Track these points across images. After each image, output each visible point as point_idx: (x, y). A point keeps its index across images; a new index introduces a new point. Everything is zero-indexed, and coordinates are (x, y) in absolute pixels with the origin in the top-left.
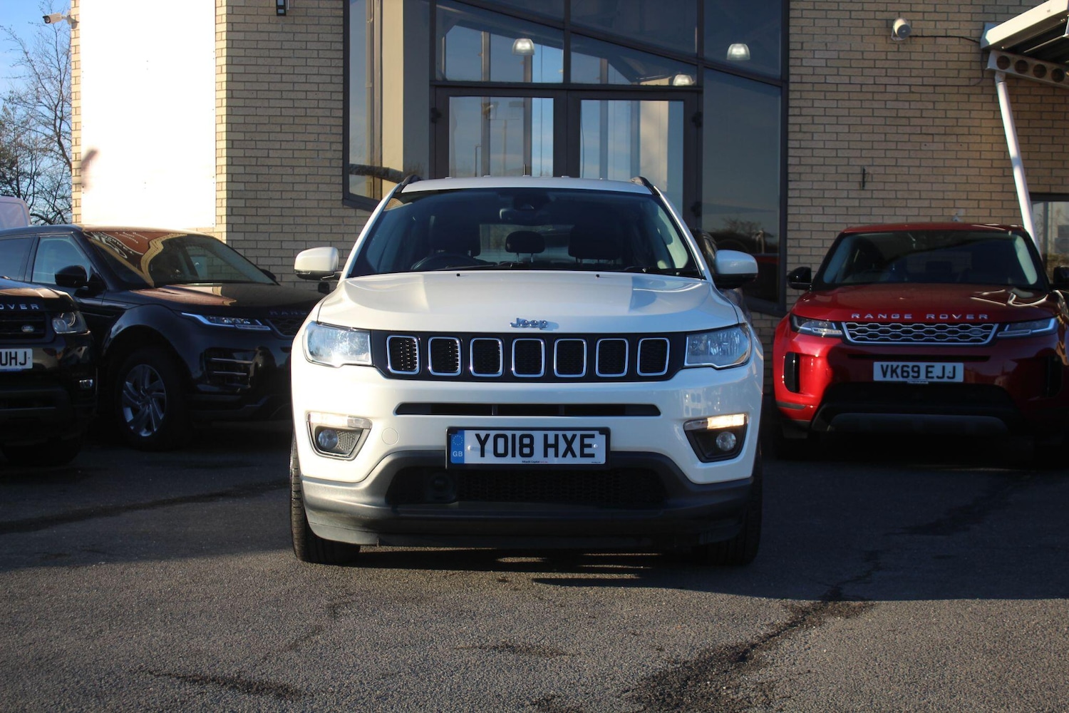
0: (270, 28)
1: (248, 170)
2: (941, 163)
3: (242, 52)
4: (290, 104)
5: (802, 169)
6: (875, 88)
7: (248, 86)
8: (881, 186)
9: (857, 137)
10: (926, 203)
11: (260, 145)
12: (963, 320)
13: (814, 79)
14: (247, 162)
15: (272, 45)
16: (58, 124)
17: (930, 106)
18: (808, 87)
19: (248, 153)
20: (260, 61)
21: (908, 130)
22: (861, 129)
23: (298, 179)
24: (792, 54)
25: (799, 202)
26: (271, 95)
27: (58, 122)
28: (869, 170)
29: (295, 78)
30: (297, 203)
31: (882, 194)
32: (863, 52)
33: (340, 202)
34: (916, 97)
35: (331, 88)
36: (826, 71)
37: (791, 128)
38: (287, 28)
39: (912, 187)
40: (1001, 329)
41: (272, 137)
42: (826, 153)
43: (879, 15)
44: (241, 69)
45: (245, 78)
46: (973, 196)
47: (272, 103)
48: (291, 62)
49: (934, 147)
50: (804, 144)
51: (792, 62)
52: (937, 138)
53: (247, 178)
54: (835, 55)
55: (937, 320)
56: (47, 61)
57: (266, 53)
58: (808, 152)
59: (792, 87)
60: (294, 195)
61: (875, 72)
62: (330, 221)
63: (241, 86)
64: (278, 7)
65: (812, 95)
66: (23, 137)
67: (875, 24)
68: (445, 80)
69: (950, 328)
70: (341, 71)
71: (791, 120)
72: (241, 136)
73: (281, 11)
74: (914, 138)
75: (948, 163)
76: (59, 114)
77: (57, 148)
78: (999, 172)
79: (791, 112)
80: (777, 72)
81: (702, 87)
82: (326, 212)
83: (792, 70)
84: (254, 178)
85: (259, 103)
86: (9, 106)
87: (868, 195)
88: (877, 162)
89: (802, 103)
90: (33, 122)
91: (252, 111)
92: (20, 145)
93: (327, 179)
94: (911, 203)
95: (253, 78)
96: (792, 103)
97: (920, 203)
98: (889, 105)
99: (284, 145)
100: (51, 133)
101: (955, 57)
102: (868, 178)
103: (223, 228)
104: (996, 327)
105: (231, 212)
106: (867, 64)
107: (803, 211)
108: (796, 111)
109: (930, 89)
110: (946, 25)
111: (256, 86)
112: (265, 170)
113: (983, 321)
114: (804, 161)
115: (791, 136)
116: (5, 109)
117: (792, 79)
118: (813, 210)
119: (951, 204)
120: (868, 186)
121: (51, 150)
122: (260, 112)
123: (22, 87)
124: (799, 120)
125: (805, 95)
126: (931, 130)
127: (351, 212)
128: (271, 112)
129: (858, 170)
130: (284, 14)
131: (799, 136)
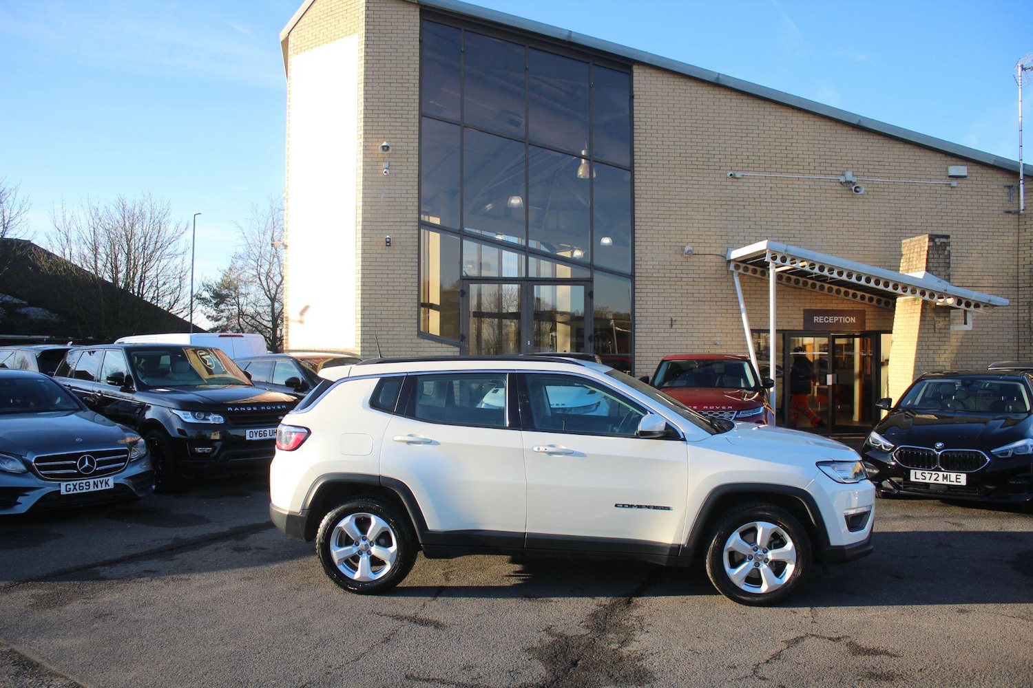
0: (382, 252)
1: (372, 320)
2: (708, 315)
3: (368, 264)
4: (392, 288)
5: (641, 318)
6: (676, 279)
7: (372, 280)
8: (680, 326)
9: (668, 303)
10: (702, 335)
11: (377, 308)
12: (721, 409)
13: (647, 275)
14: (371, 316)
15: (383, 260)
16: (259, 269)
17: (703, 288)
18: (645, 279)
19: (371, 312)
20: (377, 268)
21: (692, 299)
22: (670, 299)
23: (396, 325)
24: (636, 263)
25: (641, 334)
26: (383, 284)
27: (259, 267)
28: (674, 319)
29: (394, 276)
30: (395, 337)
31: (680, 331)
32: (670, 262)
33: (416, 337)
34: (697, 283)
35: (412, 280)
36: (653, 271)
37: (636, 299)
38: (390, 252)
39: (695, 327)
40: (738, 413)
41: (383, 304)
42: (653, 311)
43: (678, 244)
44: (368, 272)
45: (370, 276)
46: (724, 331)
47: (383, 288)
48: (393, 268)
49: (705, 307)
50: (642, 306)
51: (636, 267)
52: (706, 303)
53: (371, 325)
54: (657, 263)
55: (709, 409)
56: (254, 237)
57: (380, 264)
58: (645, 310)
59: (636, 279)
60: (394, 333)
61: (676, 271)
62: (411, 345)
63: (368, 280)
64: (387, 242)
65: (646, 283)
66: (241, 276)
67: (676, 248)
68: (467, 276)
69: (715, 413)
70: (417, 272)
71: (636, 295)
72: (368, 304)
73: (388, 244)
74: (695, 303)
75: (712, 315)
76: (259, 263)
77: (258, 281)
78: (736, 319)
79: (636, 290)
80: (629, 271)
81: (593, 279)
82: (410, 341)
83: (636, 271)
84: (374, 325)
85: (377, 288)
86: (234, 260)
87: (673, 330)
88: (678, 315)
89: (641, 286)
90: (246, 268)
91: (374, 292)
92: (240, 279)
93: (410, 325)
94: (694, 335)
95: (374, 276)
96: (636, 286)
97: (699, 335)
98: (684, 287)
99: (389, 308)
100: (255, 273)
101: (714, 264)
102: (674, 323)
103: (359, 349)
104: (736, 412)
105: (363, 341)
106: (673, 267)
107: (643, 339)
108: (639, 290)
109: (703, 280)
110: (710, 249)
111: (376, 280)
112: (379, 321)
113: (730, 410)
114: (643, 314)
115: (636, 302)
116: (232, 262)
117: (636, 275)
118: (648, 339)
119: (714, 335)
120: (674, 326)
121: (255, 282)
122: (377, 292)
123: (241, 250)
124: (640, 295)
125: (643, 283)
126: (704, 299)
127: (422, 341)
128: (383, 292)
129: (669, 319)
130: (390, 246)
131: (640, 302)
